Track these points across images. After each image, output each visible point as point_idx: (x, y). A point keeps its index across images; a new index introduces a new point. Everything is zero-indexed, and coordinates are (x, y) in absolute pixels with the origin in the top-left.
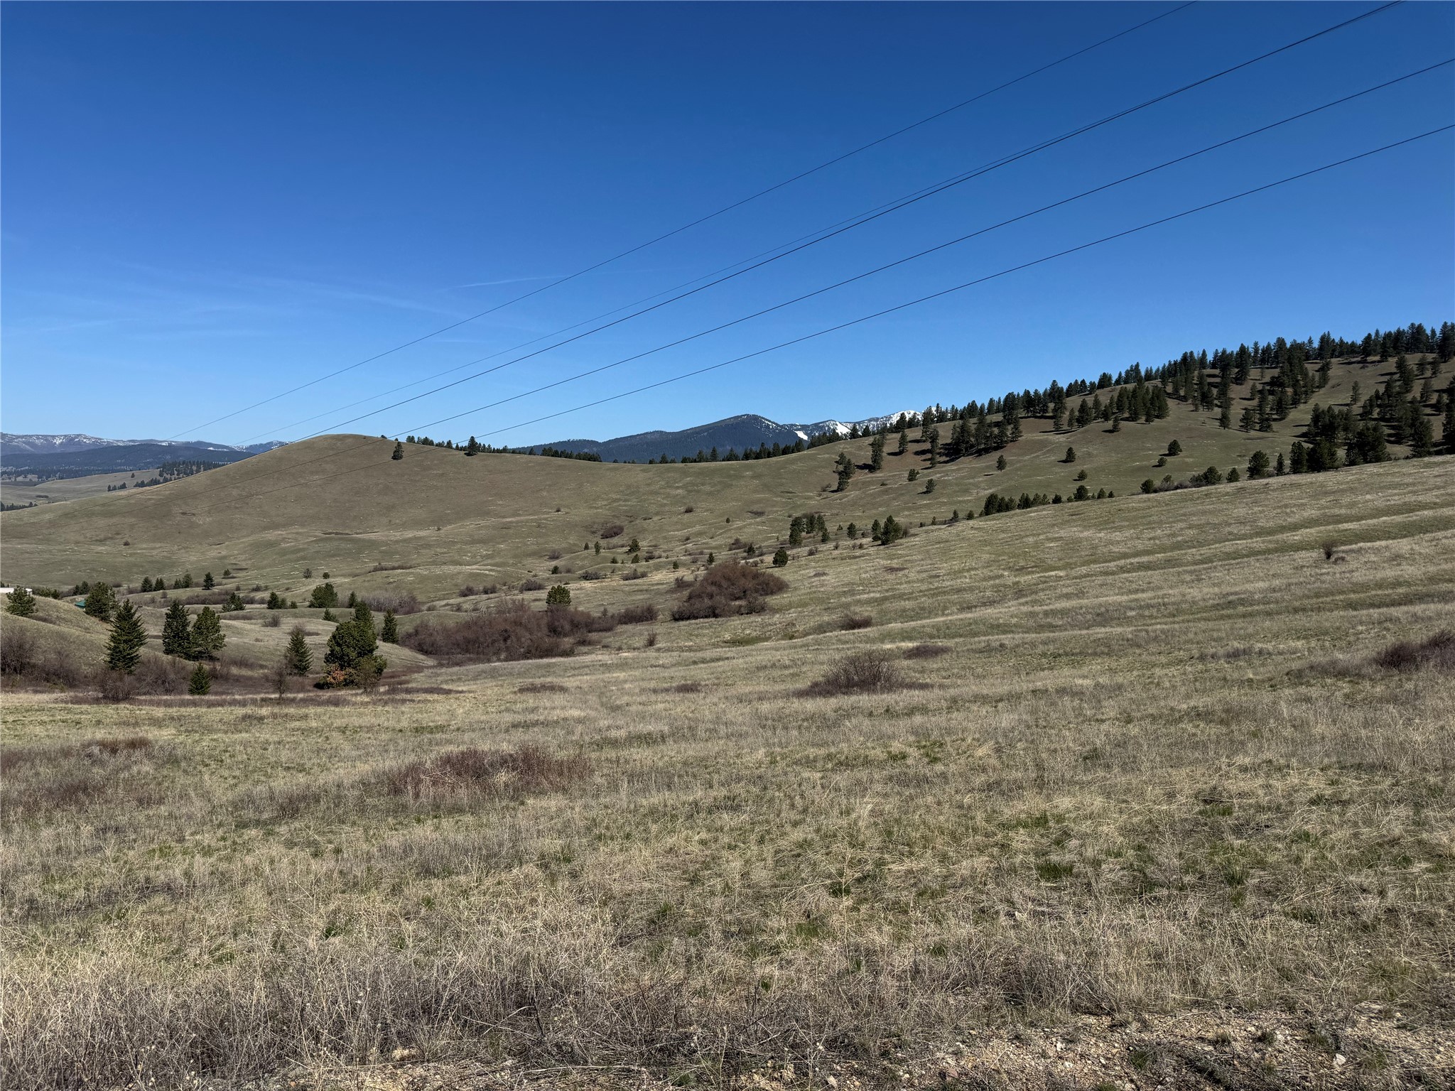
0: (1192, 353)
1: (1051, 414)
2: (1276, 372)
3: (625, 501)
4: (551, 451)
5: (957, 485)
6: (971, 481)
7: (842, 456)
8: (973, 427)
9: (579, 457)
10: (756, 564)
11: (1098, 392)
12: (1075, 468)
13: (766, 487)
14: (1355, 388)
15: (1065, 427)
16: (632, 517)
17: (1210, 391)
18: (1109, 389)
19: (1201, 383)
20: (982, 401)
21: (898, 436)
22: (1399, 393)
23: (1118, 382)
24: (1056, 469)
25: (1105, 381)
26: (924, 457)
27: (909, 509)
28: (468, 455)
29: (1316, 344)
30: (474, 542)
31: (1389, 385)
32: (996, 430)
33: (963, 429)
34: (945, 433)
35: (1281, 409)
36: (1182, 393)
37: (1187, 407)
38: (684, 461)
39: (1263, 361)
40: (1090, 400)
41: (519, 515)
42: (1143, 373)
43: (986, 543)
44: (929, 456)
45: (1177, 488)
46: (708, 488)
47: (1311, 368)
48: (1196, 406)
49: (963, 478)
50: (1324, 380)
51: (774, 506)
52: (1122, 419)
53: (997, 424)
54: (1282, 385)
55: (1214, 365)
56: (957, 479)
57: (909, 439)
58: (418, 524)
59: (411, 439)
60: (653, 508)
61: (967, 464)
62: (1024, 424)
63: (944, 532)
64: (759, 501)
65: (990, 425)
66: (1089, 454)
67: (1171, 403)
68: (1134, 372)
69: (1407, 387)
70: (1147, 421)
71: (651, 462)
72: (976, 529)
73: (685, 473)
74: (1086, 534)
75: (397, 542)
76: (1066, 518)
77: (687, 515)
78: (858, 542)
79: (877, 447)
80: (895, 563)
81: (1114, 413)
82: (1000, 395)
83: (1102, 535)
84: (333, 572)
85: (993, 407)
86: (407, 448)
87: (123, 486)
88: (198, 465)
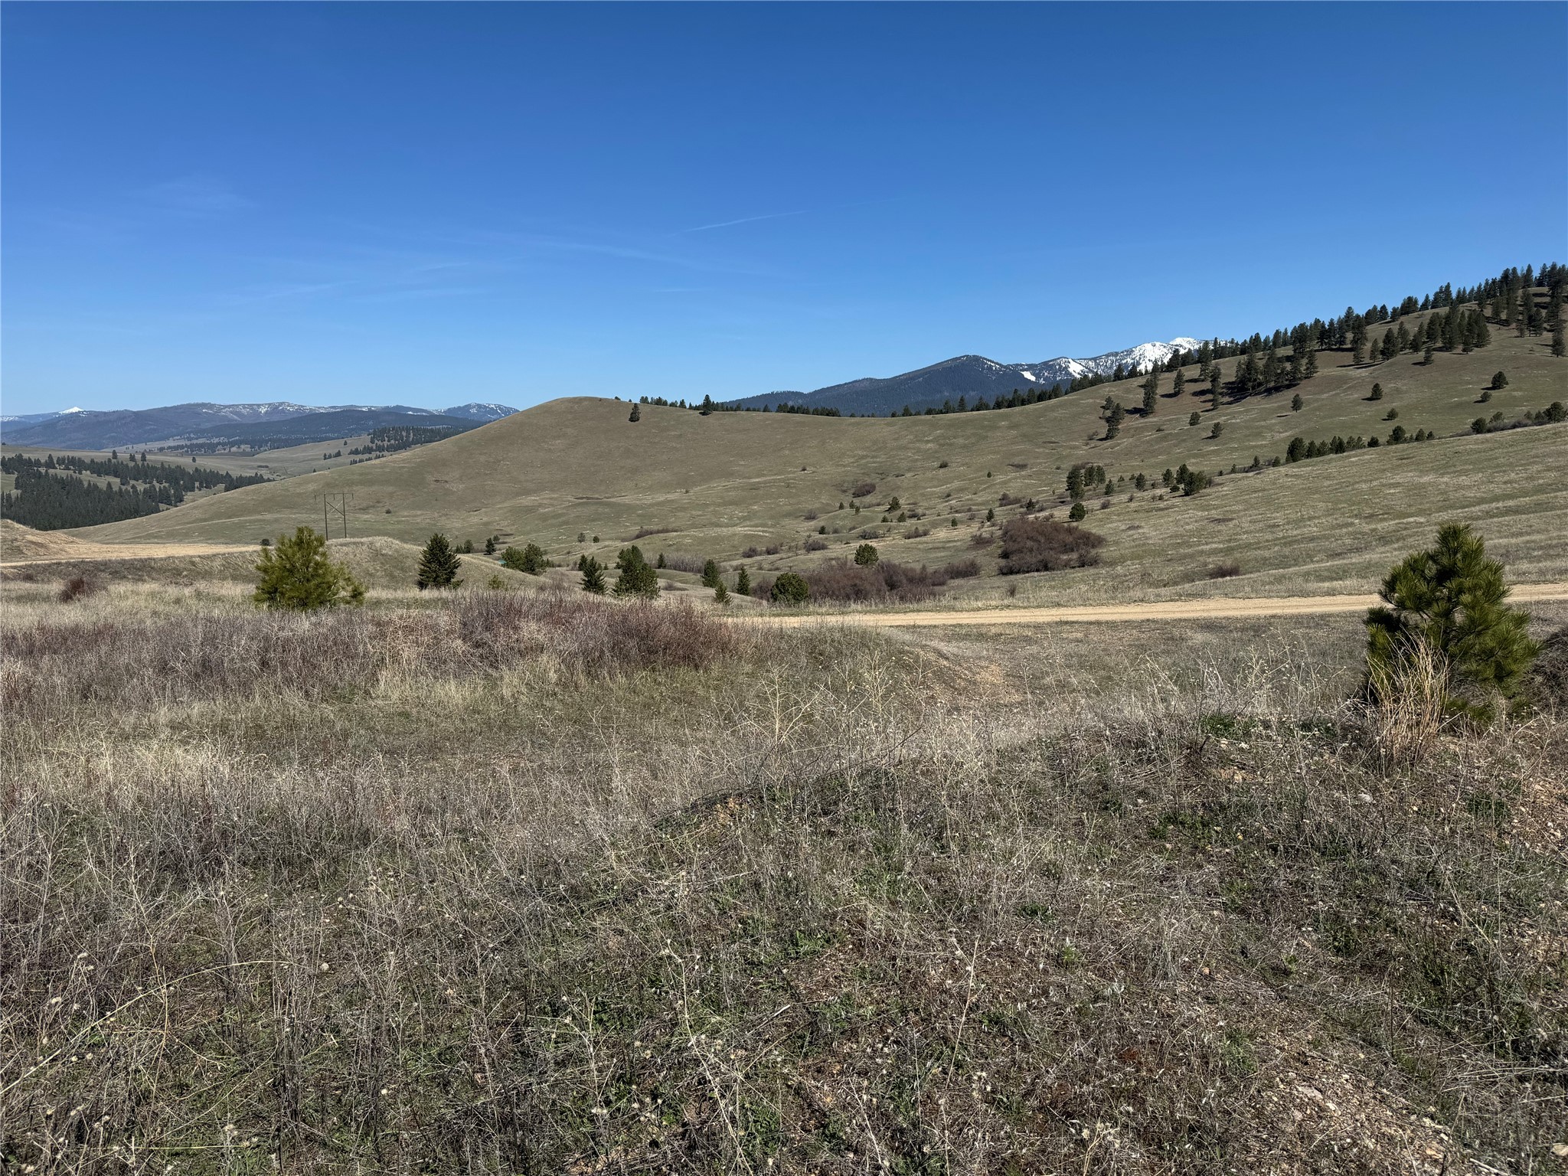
0: (1514, 269)
1: (1349, 346)
3: (873, 457)
4: (786, 404)
5: (1247, 428)
6: (1263, 423)
7: (1109, 400)
8: (1261, 364)
9: (816, 412)
11: (1403, 318)
12: (1383, 407)
13: (1026, 438)
15: (1367, 360)
16: (883, 474)
17: (1538, 313)
18: (1415, 314)
19: (1525, 305)
20: (1267, 333)
21: (1174, 374)
23: (1425, 306)
24: (1365, 408)
25: (1409, 306)
26: (1203, 398)
27: (1199, 455)
28: (703, 414)
30: (725, 504)
32: (1288, 366)
33: (1250, 366)
34: (1229, 370)
36: (1503, 316)
37: (1512, 331)
38: (929, 412)
40: (1395, 327)
41: (764, 475)
42: (1454, 295)
44: (1210, 397)
45: (1514, 427)
46: (961, 441)
48: (1521, 331)
49: (1253, 420)
51: (1038, 458)
52: (1434, 350)
53: (1288, 359)
55: (1540, 283)
56: (1245, 421)
57: (1185, 378)
58: (666, 487)
59: (644, 400)
60: (905, 464)
61: (1254, 406)
62: (1321, 358)
63: (1252, 479)
64: (1019, 453)
65: (1280, 360)
66: (1398, 390)
67: (1492, 328)
68: (1443, 296)
70: (1464, 350)
71: (893, 415)
72: (1292, 476)
73: (934, 426)
74: (1425, 479)
75: (652, 505)
76: (1396, 462)
77: (942, 470)
78: (1154, 493)
79: (1149, 387)
80: (1216, 514)
81: (1424, 343)
82: (1288, 325)
83: (1446, 479)
84: (600, 536)
85: (1279, 339)
86: (644, 410)
87: (338, 454)
88: (408, 430)
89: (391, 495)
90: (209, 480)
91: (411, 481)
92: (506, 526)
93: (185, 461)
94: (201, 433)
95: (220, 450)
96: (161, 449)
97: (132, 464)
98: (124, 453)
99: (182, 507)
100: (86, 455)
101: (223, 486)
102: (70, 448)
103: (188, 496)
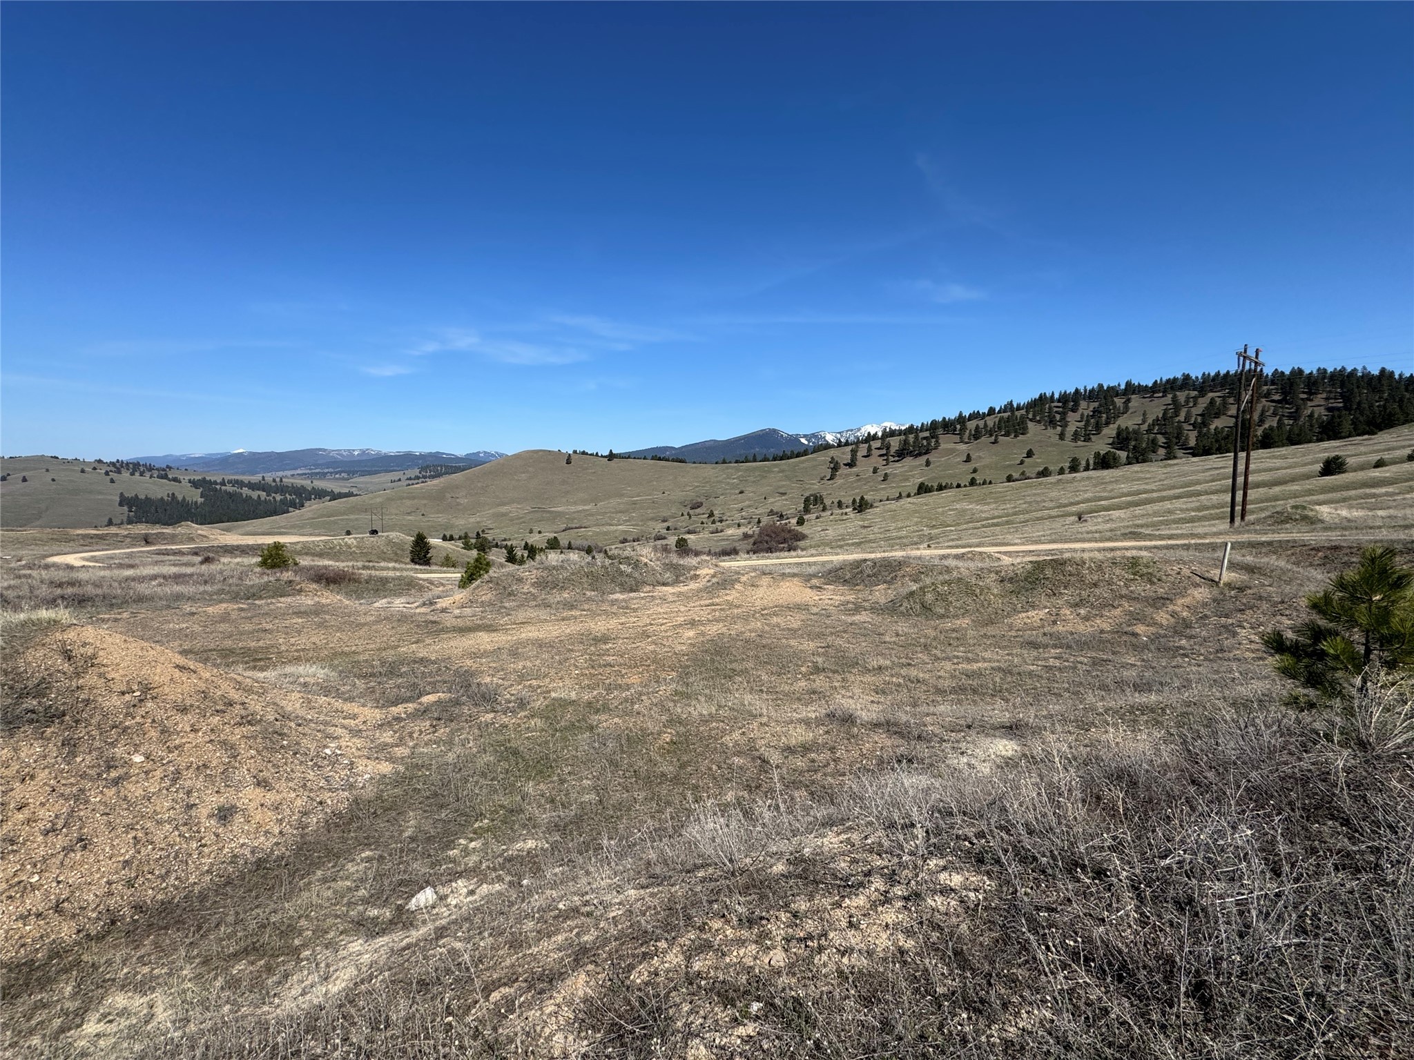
0: (1045, 393)
1: (958, 432)
2: (1096, 404)
3: (703, 487)
4: (658, 455)
5: (902, 475)
6: (911, 473)
7: (832, 458)
8: (913, 441)
9: (673, 460)
10: (786, 524)
11: (987, 418)
12: (971, 466)
13: (788, 478)
14: (1144, 414)
15: (966, 440)
16: (708, 497)
17: (1055, 417)
18: (994, 416)
19: (1050, 412)
20: (917, 424)
21: (867, 445)
22: (1171, 417)
23: (999, 412)
24: (960, 466)
25: (991, 411)
26: (882, 458)
27: (873, 491)
28: (608, 460)
29: (1123, 387)
30: (617, 512)
31: (1166, 411)
32: (925, 442)
33: (906, 441)
34: (895, 443)
35: (1098, 428)
36: (1038, 418)
37: (1040, 427)
38: (737, 462)
39: (1090, 397)
40: (981, 423)
41: (640, 496)
42: (1015, 406)
43: (916, 512)
44: (886, 458)
45: (1026, 479)
46: (752, 479)
47: (1119, 401)
48: (1046, 426)
49: (906, 471)
50: (1126, 409)
51: (793, 489)
52: (1000, 436)
53: (926, 438)
54: (1100, 412)
55: (1059, 401)
56: (902, 472)
57: (873, 447)
58: (584, 502)
59: (575, 452)
60: (720, 491)
61: (908, 461)
62: (942, 438)
63: (893, 505)
64: (783, 486)
65: (922, 439)
66: (980, 457)
67: (1030, 425)
68: (1009, 407)
69: (1177, 414)
70: (1015, 436)
72: (911, 503)
73: (738, 470)
74: (970, 506)
75: (576, 512)
76: (962, 497)
77: (740, 495)
78: (844, 511)
79: (854, 452)
80: (866, 523)
81: (995, 432)
82: (928, 420)
83: (978, 507)
84: (543, 530)
85: (923, 428)
86: (574, 457)
87: (400, 480)
88: (441, 466)
89: (425, 505)
90: (320, 494)
91: (438, 497)
92: (489, 524)
93: (307, 483)
94: (317, 466)
95: (329, 476)
96: (293, 475)
97: (274, 484)
98: (269, 478)
99: (303, 510)
100: (246, 478)
101: (328, 498)
102: (236, 473)
103: (307, 504)
